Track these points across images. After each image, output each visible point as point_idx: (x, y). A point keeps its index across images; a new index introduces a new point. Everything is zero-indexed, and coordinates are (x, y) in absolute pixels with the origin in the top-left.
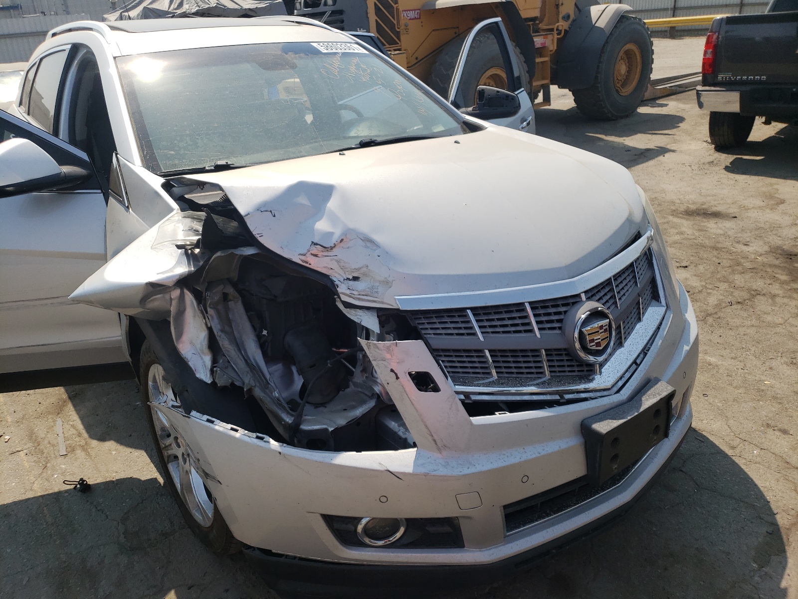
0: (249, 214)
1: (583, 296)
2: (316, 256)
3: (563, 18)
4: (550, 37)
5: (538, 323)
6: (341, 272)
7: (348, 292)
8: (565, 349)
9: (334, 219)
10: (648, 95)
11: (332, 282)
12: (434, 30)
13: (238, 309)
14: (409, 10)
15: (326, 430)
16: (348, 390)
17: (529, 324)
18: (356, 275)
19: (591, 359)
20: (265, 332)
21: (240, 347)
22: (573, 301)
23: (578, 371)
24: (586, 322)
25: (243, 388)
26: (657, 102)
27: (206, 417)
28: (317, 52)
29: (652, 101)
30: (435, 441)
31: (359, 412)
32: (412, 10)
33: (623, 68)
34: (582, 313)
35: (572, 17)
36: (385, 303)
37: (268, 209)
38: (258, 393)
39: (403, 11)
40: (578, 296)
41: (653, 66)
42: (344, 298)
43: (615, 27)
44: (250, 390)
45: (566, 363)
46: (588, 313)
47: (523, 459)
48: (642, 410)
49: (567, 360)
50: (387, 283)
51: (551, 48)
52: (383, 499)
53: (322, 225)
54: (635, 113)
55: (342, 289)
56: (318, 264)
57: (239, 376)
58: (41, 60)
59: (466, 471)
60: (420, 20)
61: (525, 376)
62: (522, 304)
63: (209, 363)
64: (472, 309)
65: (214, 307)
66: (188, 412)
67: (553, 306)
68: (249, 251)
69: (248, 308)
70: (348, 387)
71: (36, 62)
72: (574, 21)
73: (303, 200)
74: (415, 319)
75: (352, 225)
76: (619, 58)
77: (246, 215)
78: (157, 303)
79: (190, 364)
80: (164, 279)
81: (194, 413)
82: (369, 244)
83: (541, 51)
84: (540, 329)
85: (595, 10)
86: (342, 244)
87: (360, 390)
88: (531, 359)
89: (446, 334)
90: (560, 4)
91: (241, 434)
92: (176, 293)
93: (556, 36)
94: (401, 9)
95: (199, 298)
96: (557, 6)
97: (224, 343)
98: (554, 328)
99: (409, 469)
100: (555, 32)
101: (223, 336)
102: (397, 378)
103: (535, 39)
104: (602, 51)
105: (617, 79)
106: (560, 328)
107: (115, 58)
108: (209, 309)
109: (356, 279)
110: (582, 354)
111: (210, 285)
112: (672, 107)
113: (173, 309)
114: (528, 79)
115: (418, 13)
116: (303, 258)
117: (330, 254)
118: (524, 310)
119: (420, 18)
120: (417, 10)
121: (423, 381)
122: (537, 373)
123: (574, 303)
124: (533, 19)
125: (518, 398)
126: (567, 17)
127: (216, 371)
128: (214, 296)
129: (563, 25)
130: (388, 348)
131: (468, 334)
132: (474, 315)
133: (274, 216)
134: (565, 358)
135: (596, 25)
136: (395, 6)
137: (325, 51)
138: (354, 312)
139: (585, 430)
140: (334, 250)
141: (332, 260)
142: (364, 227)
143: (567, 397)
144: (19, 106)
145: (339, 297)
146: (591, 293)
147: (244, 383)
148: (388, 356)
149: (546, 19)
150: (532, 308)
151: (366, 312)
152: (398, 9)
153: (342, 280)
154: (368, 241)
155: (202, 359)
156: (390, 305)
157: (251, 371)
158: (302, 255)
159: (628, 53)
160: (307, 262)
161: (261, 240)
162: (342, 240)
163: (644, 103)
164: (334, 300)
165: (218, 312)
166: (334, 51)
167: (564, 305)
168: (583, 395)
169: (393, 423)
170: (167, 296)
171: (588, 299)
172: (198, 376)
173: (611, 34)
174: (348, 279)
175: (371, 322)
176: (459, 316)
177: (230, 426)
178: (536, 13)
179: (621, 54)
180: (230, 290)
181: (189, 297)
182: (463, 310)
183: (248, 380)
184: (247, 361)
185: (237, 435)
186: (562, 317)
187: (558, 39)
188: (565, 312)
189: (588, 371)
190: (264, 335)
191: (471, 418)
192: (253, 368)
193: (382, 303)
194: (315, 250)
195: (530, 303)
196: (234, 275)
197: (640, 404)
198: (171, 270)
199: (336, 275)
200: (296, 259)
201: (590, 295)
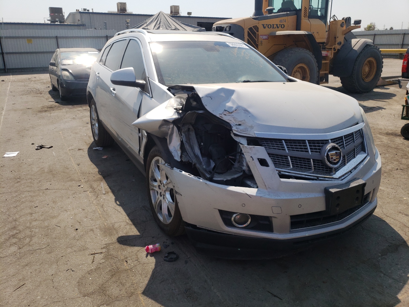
0: (203, 97)
1: (330, 141)
2: (225, 115)
3: (338, 44)
4: (330, 52)
5: (311, 149)
6: (234, 122)
7: (236, 130)
8: (321, 161)
9: (234, 102)
10: (379, 83)
11: (230, 125)
12: (274, 45)
13: (193, 135)
14: (263, 35)
15: (223, 180)
16: (231, 170)
17: (307, 149)
18: (240, 123)
19: (331, 165)
20: (202, 144)
21: (192, 148)
22: (325, 142)
23: (326, 170)
24: (330, 150)
25: (192, 164)
26: (385, 87)
27: (179, 170)
28: (228, 46)
29: (382, 86)
30: (265, 185)
31: (236, 176)
32: (265, 35)
33: (367, 69)
34: (329, 147)
35: (343, 43)
36: (251, 135)
37: (210, 96)
38: (198, 165)
39: (261, 35)
40: (328, 140)
41: (383, 69)
42: (234, 132)
43: (364, 49)
44: (195, 164)
45: (320, 166)
46: (331, 147)
47: (299, 198)
48: (350, 187)
49: (321, 165)
50: (252, 127)
51: (330, 57)
52: (243, 205)
53: (229, 104)
54: (372, 91)
55: (234, 128)
56: (226, 118)
57: (191, 159)
58: (113, 43)
59: (276, 198)
60: (268, 40)
61: (304, 169)
62: (305, 140)
63: (180, 155)
64: (285, 140)
65: (184, 133)
66: (173, 168)
67: (317, 143)
68: (201, 112)
69: (196, 134)
70: (231, 169)
71: (110, 45)
72: (343, 45)
73: (223, 94)
74: (261, 141)
75: (240, 104)
76: (365, 64)
77: (202, 98)
78: (164, 128)
79: (173, 154)
80: (168, 119)
81: (175, 168)
82: (246, 112)
83: (325, 58)
84: (311, 151)
85: (354, 41)
86: (236, 111)
87: (236, 170)
88: (307, 162)
89: (273, 148)
90: (337, 37)
91: (192, 176)
92: (171, 126)
93: (333, 51)
94: (259, 34)
95: (179, 129)
96: (335, 38)
97: (187, 146)
98: (317, 152)
99: (255, 194)
100: (333, 50)
101: (187, 144)
102: (253, 160)
103: (323, 52)
104: (356, 60)
105: (363, 74)
106: (319, 152)
107: (149, 42)
108: (182, 133)
109: (240, 125)
110: (328, 163)
111: (184, 125)
112: (392, 89)
113: (169, 132)
114: (318, 70)
115: (267, 36)
116: (221, 115)
117: (231, 114)
118: (305, 143)
119: (268, 39)
120: (268, 35)
121: (263, 162)
122: (309, 168)
123: (326, 143)
124: (323, 43)
125: (300, 176)
126: (340, 43)
127: (183, 156)
128: (185, 129)
129: (338, 47)
130: (251, 148)
131: (282, 150)
132: (285, 143)
133: (212, 99)
134: (320, 164)
135: (353, 48)
136: (257, 33)
137: (231, 46)
138: (237, 138)
139: (326, 191)
140: (232, 113)
141: (231, 117)
142: (245, 105)
143: (320, 178)
144: (99, 62)
145: (233, 132)
146: (334, 140)
147: (193, 162)
148: (250, 151)
149: (329, 44)
150: (309, 143)
151: (243, 138)
152: (258, 34)
153: (234, 125)
154: (246, 111)
155: (177, 152)
156: (252, 135)
157: (196, 158)
158: (220, 114)
159: (370, 62)
160: (222, 117)
161: (206, 107)
162: (236, 110)
163: (377, 87)
164: (230, 133)
165: (186, 135)
166: (235, 46)
167: (322, 143)
168: (327, 179)
169: (249, 182)
170: (168, 126)
171: (332, 142)
172: (175, 158)
173: (361, 52)
174: (237, 125)
175: (244, 142)
176: (279, 142)
177: (188, 173)
178: (325, 40)
179: (366, 62)
180: (191, 127)
181: (175, 128)
182: (281, 140)
183: (194, 161)
184: (194, 154)
185: (191, 176)
186: (321, 148)
187: (334, 53)
188: (322, 146)
189: (330, 171)
190: (202, 145)
191: (280, 179)
192: (197, 156)
193: (249, 134)
194: (225, 113)
195: (308, 140)
196: (193, 122)
197: (350, 185)
198: (171, 116)
199: (233, 123)
200: (218, 116)
201: (333, 141)
